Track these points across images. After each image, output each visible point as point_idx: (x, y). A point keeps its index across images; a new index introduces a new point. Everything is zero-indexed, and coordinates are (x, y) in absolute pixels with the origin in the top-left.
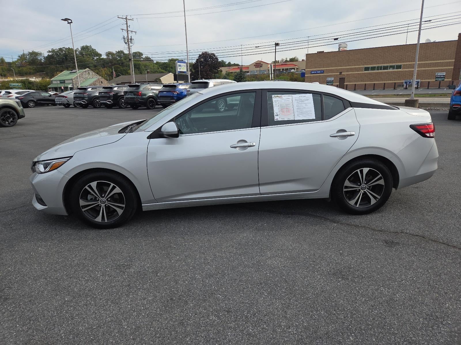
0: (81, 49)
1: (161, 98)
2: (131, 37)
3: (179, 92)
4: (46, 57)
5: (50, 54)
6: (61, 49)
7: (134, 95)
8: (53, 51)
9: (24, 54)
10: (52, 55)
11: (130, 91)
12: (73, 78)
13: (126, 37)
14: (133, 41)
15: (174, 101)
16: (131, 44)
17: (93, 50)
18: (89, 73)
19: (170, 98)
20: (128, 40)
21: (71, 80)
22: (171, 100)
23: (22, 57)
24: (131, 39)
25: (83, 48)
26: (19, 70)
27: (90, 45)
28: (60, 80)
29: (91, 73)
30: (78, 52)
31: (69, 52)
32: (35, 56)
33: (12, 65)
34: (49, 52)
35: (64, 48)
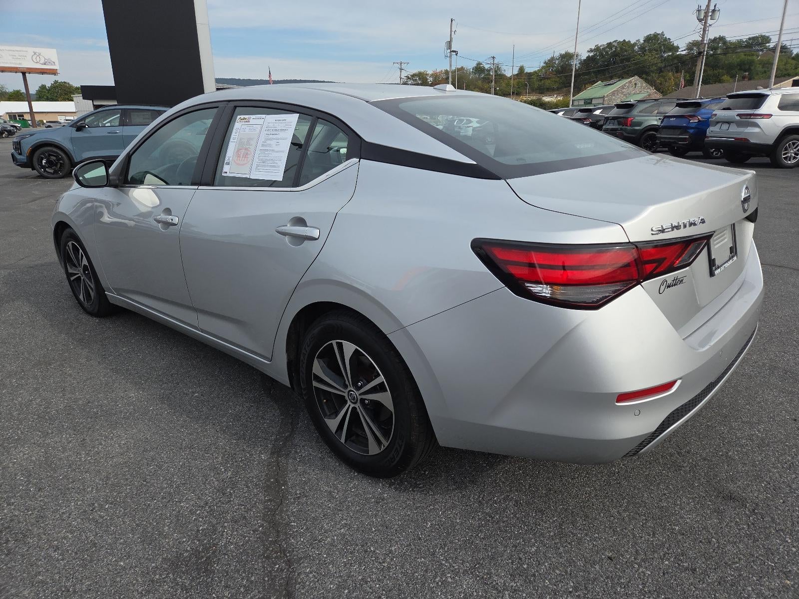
0: (644, 41)
1: (664, 130)
2: (715, 6)
3: (702, 118)
4: (584, 60)
5: (591, 54)
6: (610, 45)
7: (619, 124)
8: (597, 49)
9: (553, 58)
10: (595, 55)
11: (613, 117)
12: (606, 95)
13: (704, 7)
14: (717, 14)
15: (687, 137)
16: (710, 22)
17: (666, 39)
18: (636, 84)
19: (679, 132)
20: (706, 13)
21: (601, 98)
22: (679, 135)
23: (550, 63)
24: (714, 11)
25: (648, 39)
26: (540, 84)
27: (663, 32)
28: (585, 100)
29: (639, 85)
30: (636, 47)
31: (621, 49)
32: (568, 60)
33: (532, 77)
34: (591, 51)
35: (615, 41)
